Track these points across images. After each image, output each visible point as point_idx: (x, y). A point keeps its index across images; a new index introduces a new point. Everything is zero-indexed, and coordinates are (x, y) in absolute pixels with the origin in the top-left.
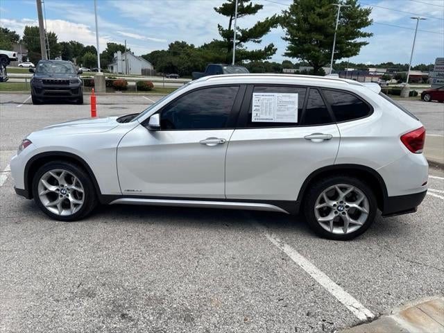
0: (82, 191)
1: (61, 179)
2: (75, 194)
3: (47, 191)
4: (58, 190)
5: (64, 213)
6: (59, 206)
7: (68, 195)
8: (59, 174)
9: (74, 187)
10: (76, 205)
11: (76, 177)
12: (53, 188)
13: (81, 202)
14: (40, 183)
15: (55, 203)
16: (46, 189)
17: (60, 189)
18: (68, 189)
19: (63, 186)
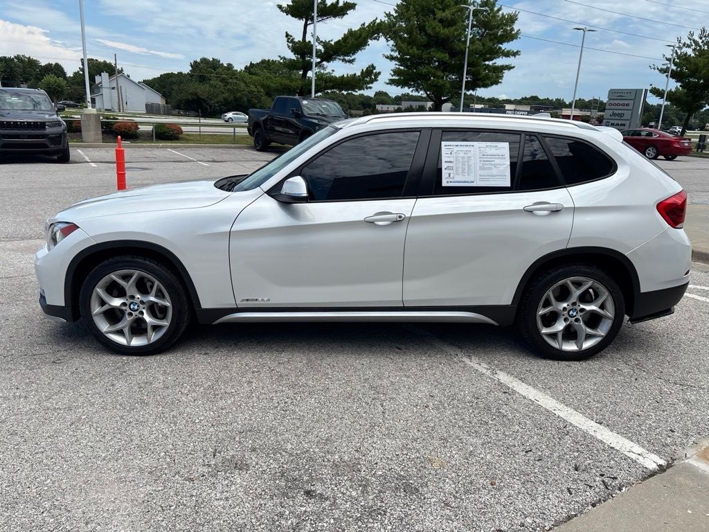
0: (168, 304)
1: (129, 287)
2: (154, 309)
3: (106, 307)
4: (124, 304)
5: (136, 342)
6: (126, 331)
7: (142, 313)
8: (126, 278)
9: (152, 299)
10: (156, 328)
11: (157, 283)
12: (117, 302)
13: (166, 323)
14: (94, 295)
15: (119, 326)
16: (103, 303)
17: (128, 303)
18: (142, 302)
19: (133, 297)
